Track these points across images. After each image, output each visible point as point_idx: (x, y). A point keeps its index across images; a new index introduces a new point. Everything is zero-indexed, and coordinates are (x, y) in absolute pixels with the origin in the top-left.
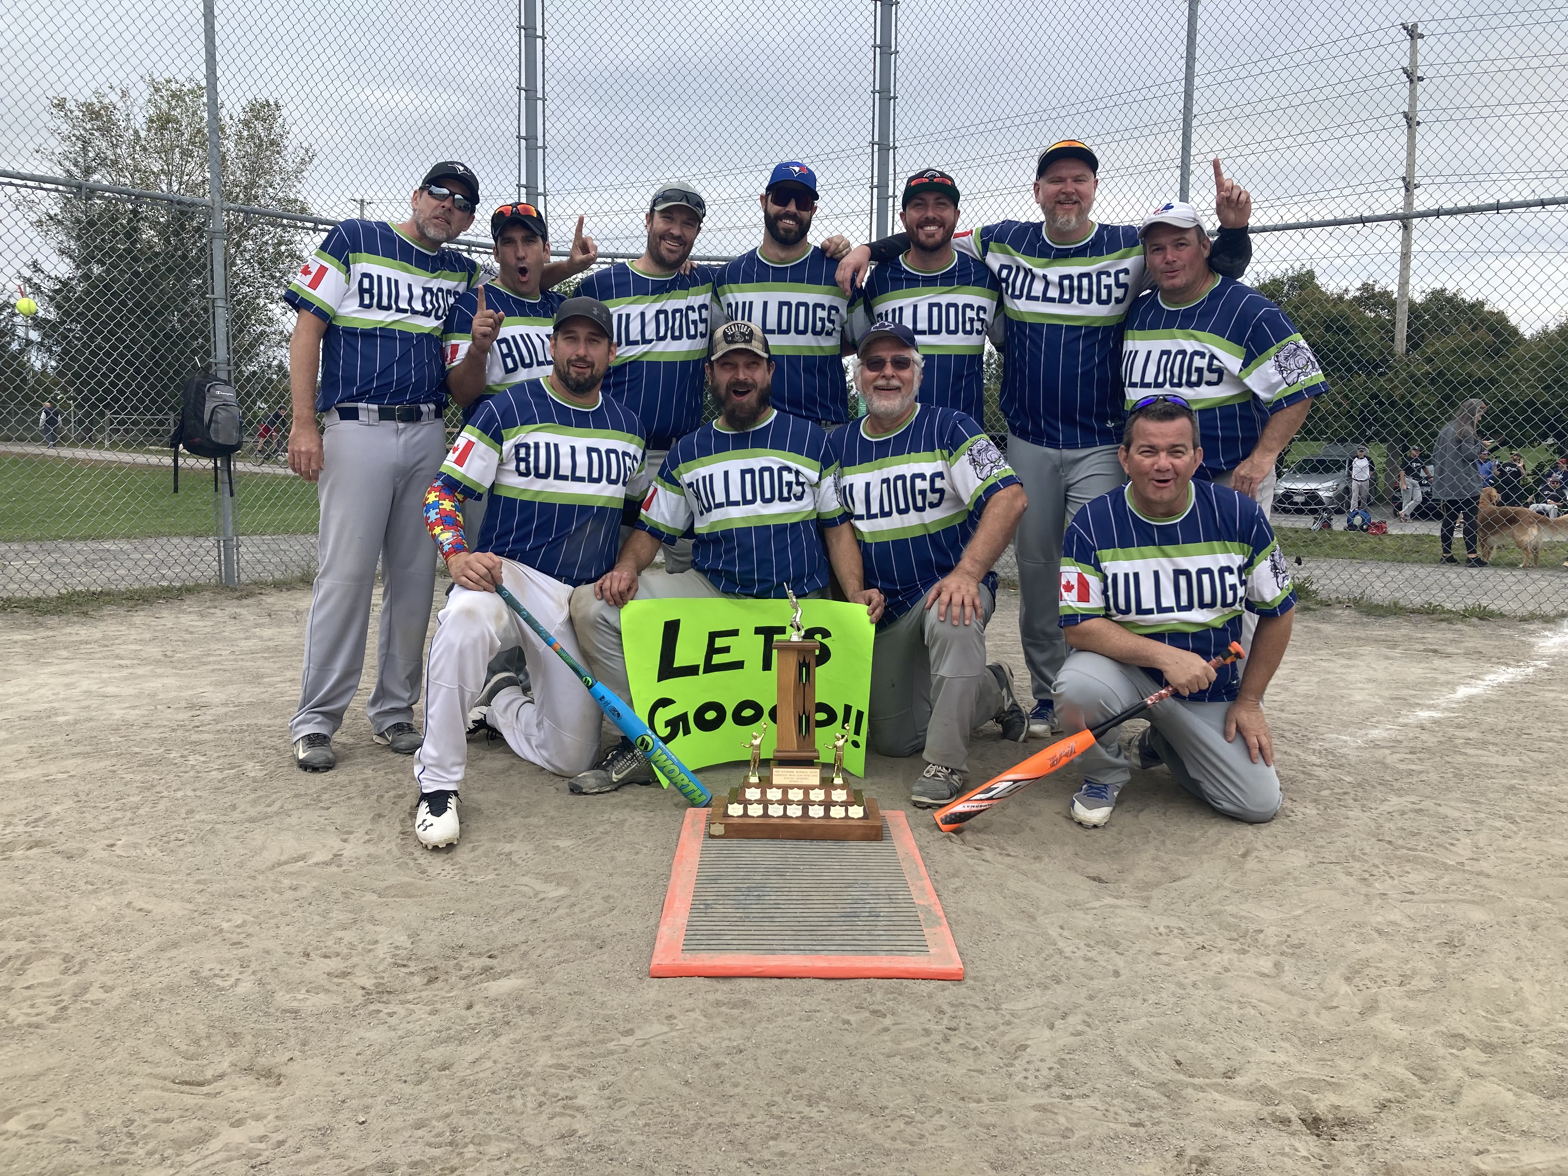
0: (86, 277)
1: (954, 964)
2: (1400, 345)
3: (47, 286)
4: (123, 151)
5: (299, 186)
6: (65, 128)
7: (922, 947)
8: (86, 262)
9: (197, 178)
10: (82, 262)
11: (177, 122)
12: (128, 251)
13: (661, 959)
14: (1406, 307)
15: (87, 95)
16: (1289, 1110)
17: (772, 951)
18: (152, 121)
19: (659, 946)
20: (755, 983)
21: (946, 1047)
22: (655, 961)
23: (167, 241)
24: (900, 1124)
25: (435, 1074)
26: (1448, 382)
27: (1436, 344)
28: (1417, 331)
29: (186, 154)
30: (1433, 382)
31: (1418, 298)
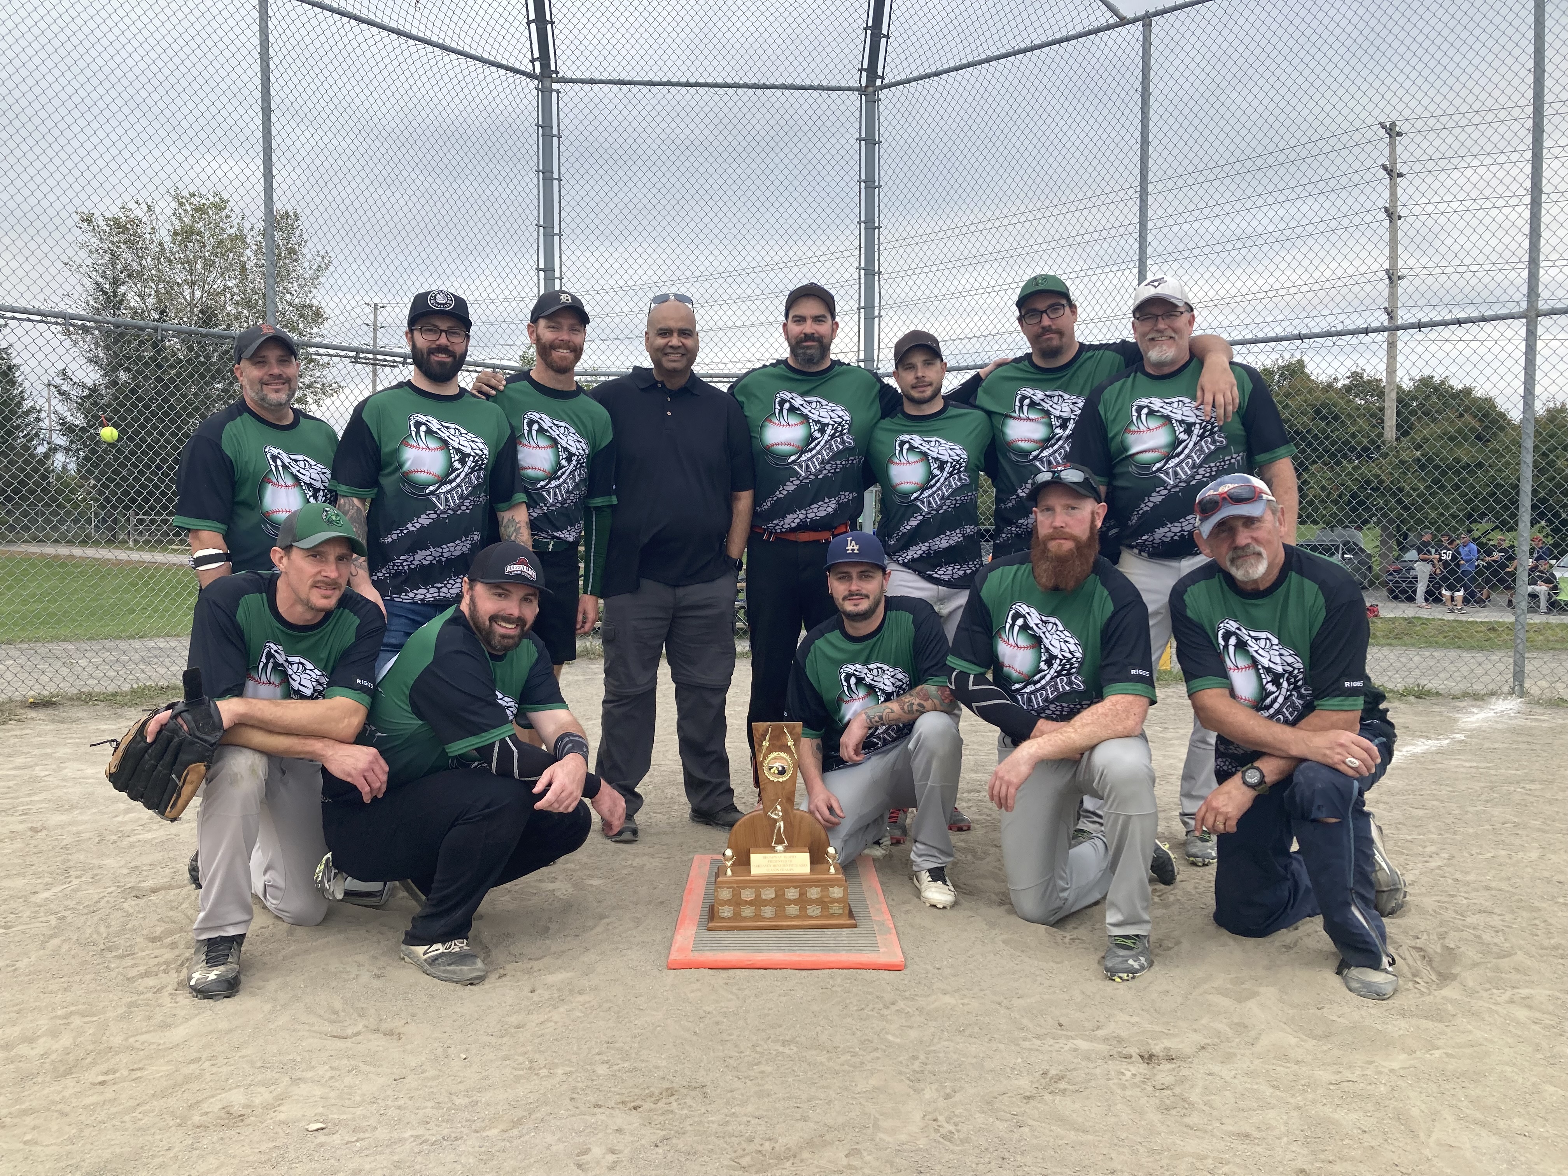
0: (115, 383)
1: (897, 957)
2: (1390, 432)
3: (75, 393)
4: (148, 261)
5: (314, 291)
6: (94, 241)
7: (875, 948)
8: (115, 369)
9: (218, 285)
10: (110, 370)
11: (199, 233)
12: (153, 359)
13: (675, 956)
14: (1394, 395)
15: (114, 211)
16: (1133, 1051)
17: (760, 951)
18: (176, 233)
19: (675, 947)
20: (746, 972)
21: (885, 1012)
22: (672, 957)
23: (190, 349)
24: (848, 1056)
25: (513, 1030)
26: (1436, 467)
27: (1423, 430)
28: (1406, 420)
29: (209, 265)
30: (1423, 467)
31: (1407, 385)
